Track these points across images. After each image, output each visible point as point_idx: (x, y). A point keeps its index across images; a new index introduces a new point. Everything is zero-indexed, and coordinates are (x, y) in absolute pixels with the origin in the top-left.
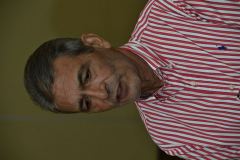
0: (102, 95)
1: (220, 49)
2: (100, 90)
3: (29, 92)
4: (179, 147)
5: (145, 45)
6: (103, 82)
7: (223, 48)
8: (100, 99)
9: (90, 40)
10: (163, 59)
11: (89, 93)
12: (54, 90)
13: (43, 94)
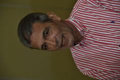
0: (54, 44)
1: (111, 22)
2: (53, 41)
3: (19, 37)
4: (89, 71)
5: (76, 20)
6: (55, 37)
7: (113, 22)
8: (53, 45)
9: (51, 15)
10: (84, 26)
11: (48, 42)
12: (31, 38)
13: (26, 39)
